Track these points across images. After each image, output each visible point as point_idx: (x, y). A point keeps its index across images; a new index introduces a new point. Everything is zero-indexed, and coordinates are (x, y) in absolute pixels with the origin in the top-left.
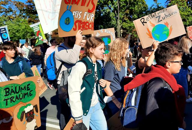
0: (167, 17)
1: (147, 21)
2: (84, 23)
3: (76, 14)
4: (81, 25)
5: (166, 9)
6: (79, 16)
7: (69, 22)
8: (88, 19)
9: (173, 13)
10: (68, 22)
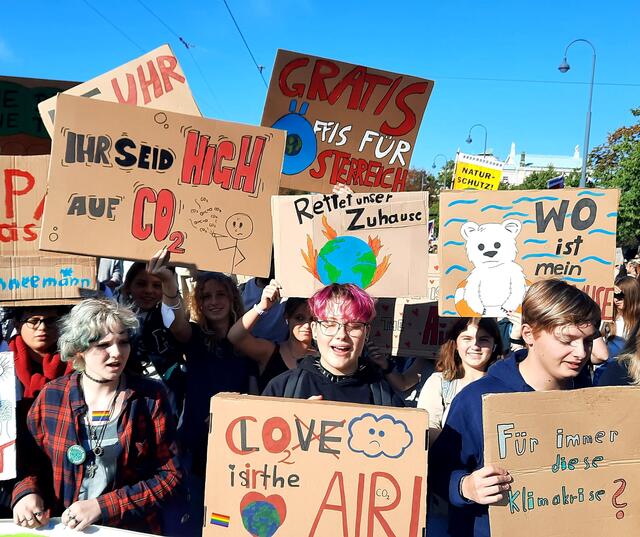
0: (384, 220)
1: (317, 213)
2: (361, 162)
3: (325, 129)
4: (347, 167)
5: (389, 197)
6: (337, 138)
7: (297, 149)
8: (379, 155)
9: (409, 218)
10: (294, 148)
